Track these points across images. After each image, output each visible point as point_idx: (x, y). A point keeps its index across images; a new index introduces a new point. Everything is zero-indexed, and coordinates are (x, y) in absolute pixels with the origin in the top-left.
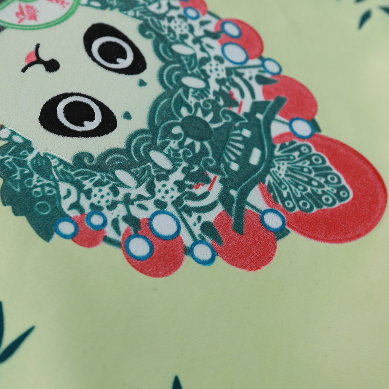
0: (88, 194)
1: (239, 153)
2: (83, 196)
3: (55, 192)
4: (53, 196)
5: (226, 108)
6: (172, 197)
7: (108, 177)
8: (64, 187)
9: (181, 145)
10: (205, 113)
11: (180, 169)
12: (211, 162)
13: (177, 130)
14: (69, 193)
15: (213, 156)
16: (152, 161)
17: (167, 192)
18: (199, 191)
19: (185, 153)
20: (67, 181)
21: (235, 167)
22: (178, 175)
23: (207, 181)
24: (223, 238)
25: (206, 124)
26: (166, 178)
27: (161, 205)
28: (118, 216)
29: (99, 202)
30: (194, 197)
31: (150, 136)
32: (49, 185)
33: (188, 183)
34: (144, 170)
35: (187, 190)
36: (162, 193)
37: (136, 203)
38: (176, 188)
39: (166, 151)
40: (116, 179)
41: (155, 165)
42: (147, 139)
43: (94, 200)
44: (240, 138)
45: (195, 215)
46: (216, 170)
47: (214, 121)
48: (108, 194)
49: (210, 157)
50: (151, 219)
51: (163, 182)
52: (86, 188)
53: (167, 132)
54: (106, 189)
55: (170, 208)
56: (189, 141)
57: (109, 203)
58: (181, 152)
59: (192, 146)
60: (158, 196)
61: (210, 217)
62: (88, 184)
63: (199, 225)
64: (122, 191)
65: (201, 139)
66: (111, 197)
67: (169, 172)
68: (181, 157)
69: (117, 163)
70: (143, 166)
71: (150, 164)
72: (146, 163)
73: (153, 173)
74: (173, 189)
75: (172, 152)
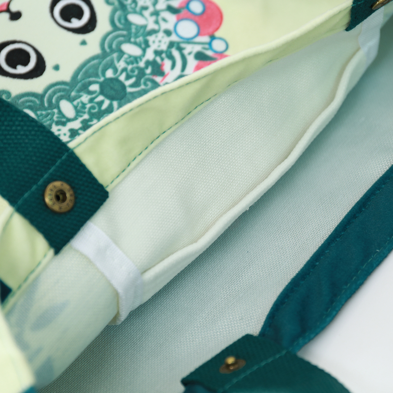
5: (151, 77)
9: (91, 100)
10: (128, 77)
11: (80, 119)
13: (95, 87)
16: (58, 107)
17: (59, 135)
19: (93, 108)
22: (76, 125)
25: (124, 87)
26: (64, 124)
31: (67, 88)
33: (81, 132)
34: (48, 115)
38: (68, 134)
39: (75, 103)
41: (60, 112)
42: (64, 90)
47: (132, 86)
51: (60, 127)
53: (85, 88)
56: (100, 98)
58: (88, 106)
59: (101, 103)
65: (112, 98)
67: (69, 120)
68: (87, 110)
69: (28, 104)
70: (49, 111)
71: (56, 111)
72: (52, 109)
73: (55, 118)
74: (65, 134)
75: (80, 105)
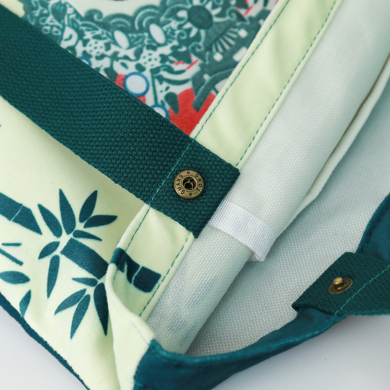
0: (85, 43)
1: (227, 47)
2: (80, 43)
3: (60, 33)
4: (57, 37)
5: (235, 8)
6: (152, 65)
7: (107, 35)
8: (69, 31)
9: (180, 27)
10: (214, 7)
11: (170, 45)
12: (199, 47)
13: (183, 14)
14: (71, 37)
15: (204, 44)
16: (148, 31)
17: (150, 60)
18: (177, 67)
19: (181, 34)
20: (73, 27)
21: (218, 57)
22: (166, 50)
23: (189, 61)
24: (180, 109)
25: (210, 16)
26: (154, 49)
27: (140, 68)
28: (102, 66)
29: (91, 51)
30: (170, 70)
31: (157, 12)
32: (58, 27)
33: (171, 58)
34: (139, 38)
35: (168, 63)
36: (146, 60)
37: (121, 61)
38: (159, 59)
39: (165, 28)
40: (113, 38)
41: (150, 36)
42: (153, 14)
43: (88, 49)
44: (234, 36)
45: (165, 85)
46: (200, 56)
47: (218, 15)
48: (101, 47)
49: (201, 44)
50: (126, 77)
51: (151, 51)
52: (85, 38)
53: (173, 14)
54: (101, 43)
55: (147, 73)
56: (188, 25)
57: (99, 55)
58: (177, 32)
59: (189, 31)
60: (141, 61)
61: (177, 90)
62: (88, 35)
63: (165, 93)
64: (114, 48)
65: (199, 27)
66: (103, 51)
67: (159, 45)
68: (176, 36)
69: (120, 25)
70: (140, 34)
71: (146, 34)
72: (143, 33)
73: (146, 42)
74: (156, 59)
75: (169, 31)
